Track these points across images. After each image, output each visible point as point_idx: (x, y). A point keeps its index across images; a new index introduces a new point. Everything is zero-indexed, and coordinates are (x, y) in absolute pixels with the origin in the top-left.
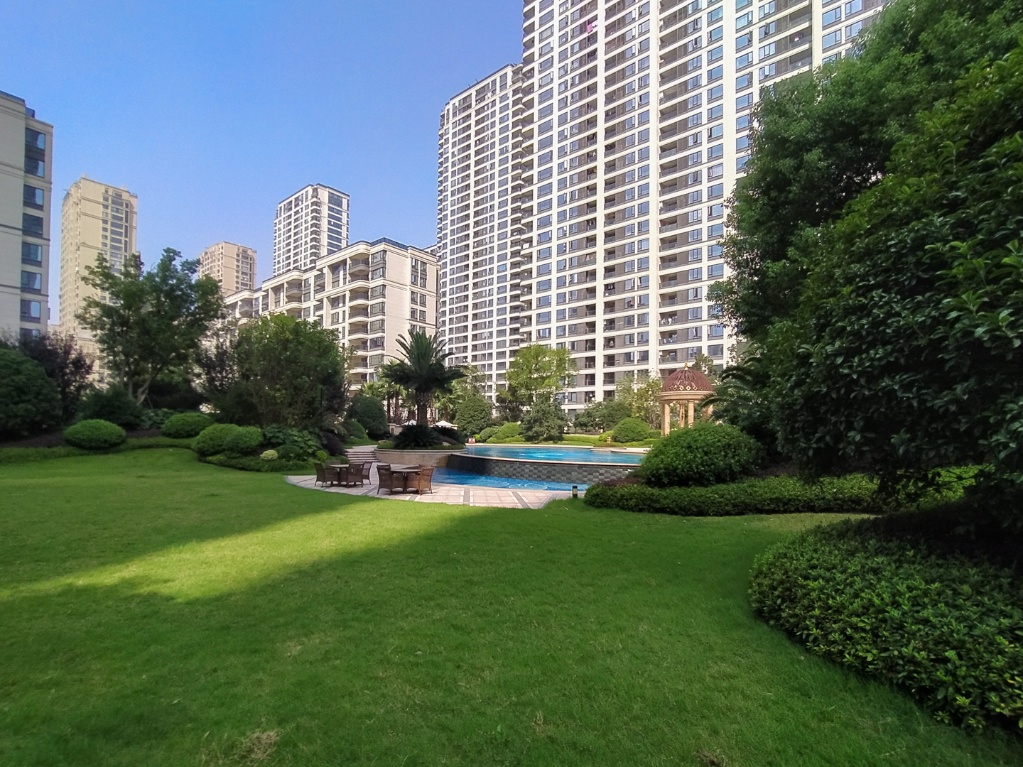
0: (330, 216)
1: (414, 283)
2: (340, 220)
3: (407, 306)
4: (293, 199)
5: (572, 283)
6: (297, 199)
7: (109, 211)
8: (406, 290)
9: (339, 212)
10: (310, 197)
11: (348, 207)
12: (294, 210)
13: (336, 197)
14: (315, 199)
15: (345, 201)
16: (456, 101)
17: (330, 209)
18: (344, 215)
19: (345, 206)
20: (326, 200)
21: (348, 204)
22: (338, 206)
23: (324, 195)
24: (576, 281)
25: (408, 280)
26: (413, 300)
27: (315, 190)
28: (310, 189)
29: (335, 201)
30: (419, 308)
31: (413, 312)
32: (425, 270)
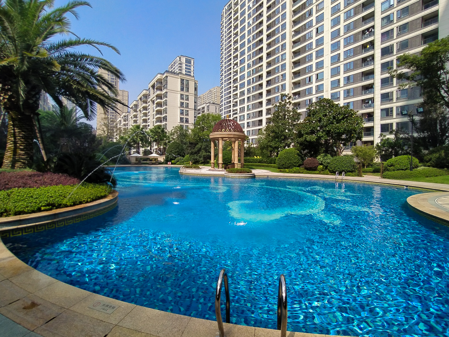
0: (186, 68)
1: (182, 89)
2: (190, 69)
3: (179, 101)
4: (173, 63)
5: (253, 82)
6: (174, 63)
7: (110, 76)
8: (178, 93)
9: (190, 66)
10: (178, 61)
11: (194, 64)
12: (173, 68)
13: (188, 60)
14: (180, 62)
15: (192, 62)
16: (226, 7)
17: (186, 65)
18: (192, 67)
19: (192, 63)
20: (185, 62)
21: (194, 62)
22: (189, 64)
23: (183, 60)
24: (255, 81)
25: (179, 89)
26: (182, 98)
27: (180, 58)
28: (178, 58)
29: (188, 62)
30: (185, 101)
31: (182, 104)
32: (188, 84)
